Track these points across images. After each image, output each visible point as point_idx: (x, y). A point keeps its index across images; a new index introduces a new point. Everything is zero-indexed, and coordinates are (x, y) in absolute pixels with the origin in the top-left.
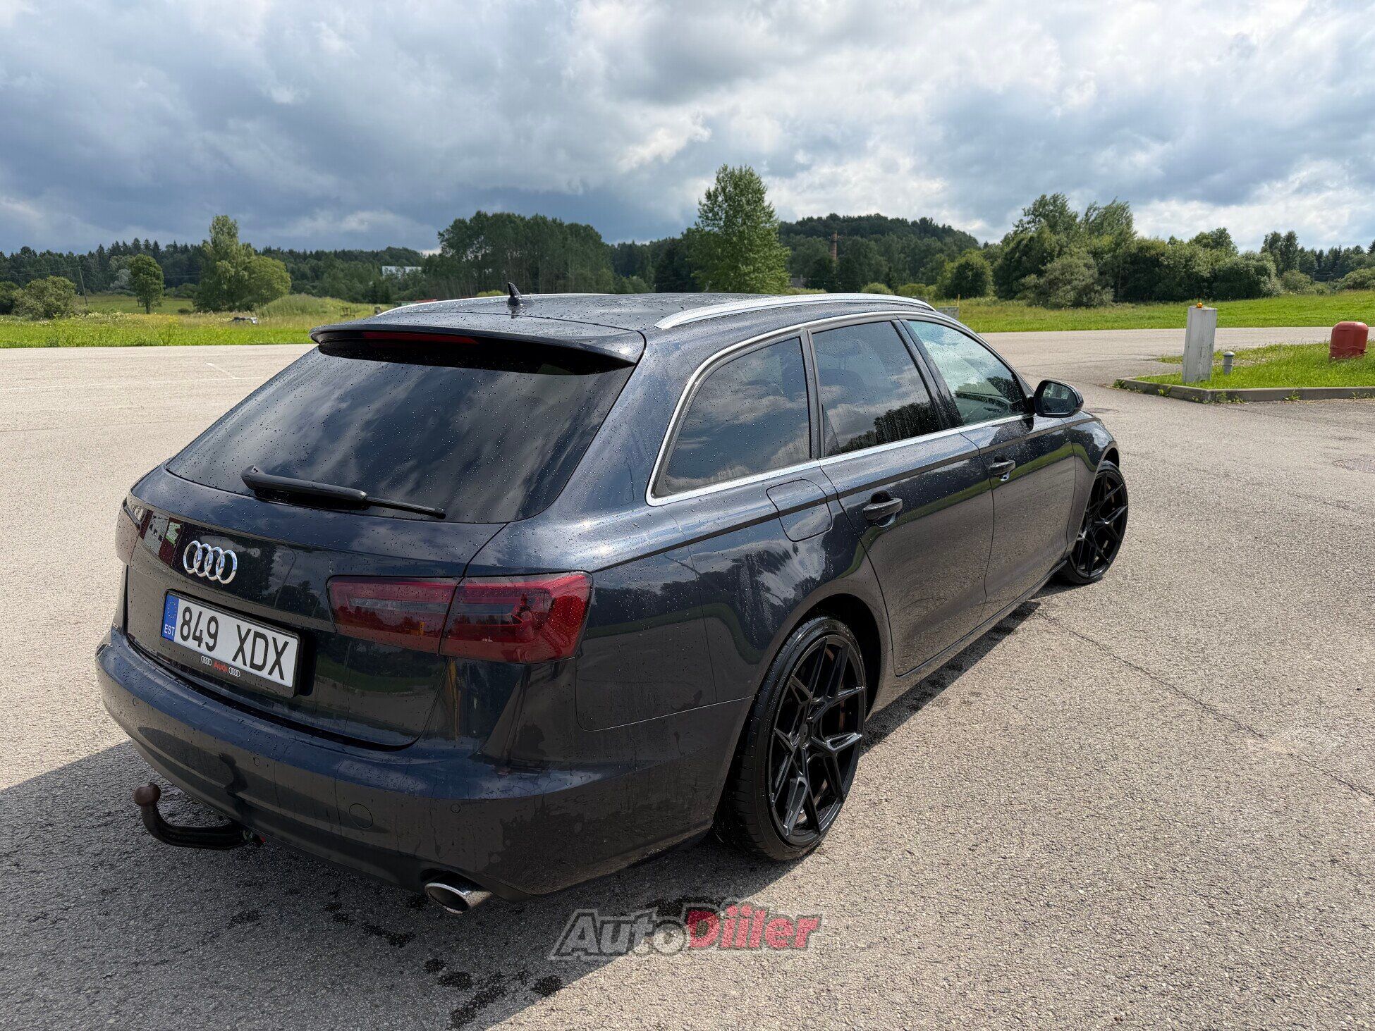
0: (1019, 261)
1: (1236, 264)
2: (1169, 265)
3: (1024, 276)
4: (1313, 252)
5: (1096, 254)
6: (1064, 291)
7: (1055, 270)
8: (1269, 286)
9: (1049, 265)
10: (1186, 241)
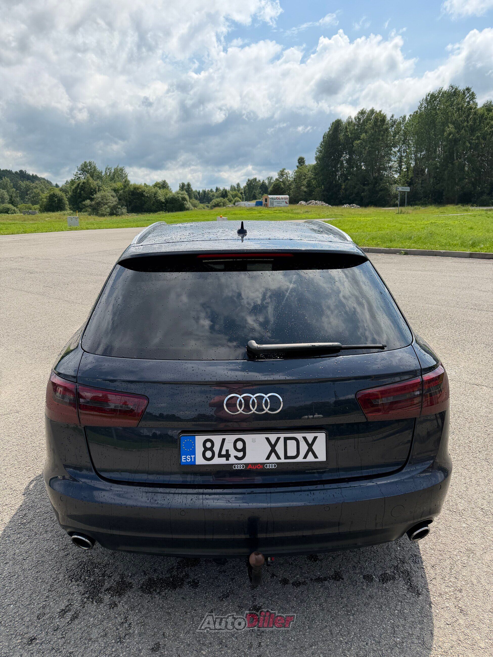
0: (80, 193)
1: (174, 196)
2: (147, 196)
3: (84, 200)
4: (196, 191)
5: (115, 190)
6: (104, 208)
7: (98, 198)
8: (188, 205)
9: (95, 196)
10: (151, 185)
